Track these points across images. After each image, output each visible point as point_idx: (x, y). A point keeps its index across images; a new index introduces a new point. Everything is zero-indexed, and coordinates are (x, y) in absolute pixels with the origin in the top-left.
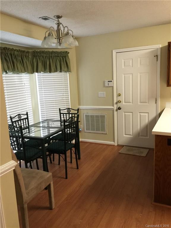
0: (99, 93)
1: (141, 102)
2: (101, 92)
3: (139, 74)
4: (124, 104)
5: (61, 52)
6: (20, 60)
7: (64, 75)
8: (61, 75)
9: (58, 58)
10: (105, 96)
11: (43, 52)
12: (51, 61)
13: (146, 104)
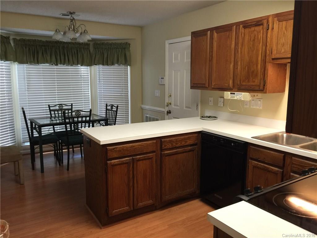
0: (156, 91)
1: (186, 107)
2: (157, 91)
3: (185, 71)
4: (173, 106)
5: (121, 44)
6: (74, 52)
7: (124, 68)
8: (121, 68)
9: (117, 49)
10: (160, 96)
11: (103, 44)
12: (109, 53)
13: (190, 109)
